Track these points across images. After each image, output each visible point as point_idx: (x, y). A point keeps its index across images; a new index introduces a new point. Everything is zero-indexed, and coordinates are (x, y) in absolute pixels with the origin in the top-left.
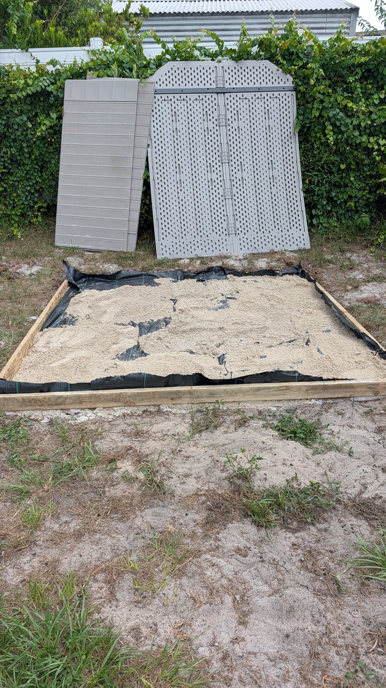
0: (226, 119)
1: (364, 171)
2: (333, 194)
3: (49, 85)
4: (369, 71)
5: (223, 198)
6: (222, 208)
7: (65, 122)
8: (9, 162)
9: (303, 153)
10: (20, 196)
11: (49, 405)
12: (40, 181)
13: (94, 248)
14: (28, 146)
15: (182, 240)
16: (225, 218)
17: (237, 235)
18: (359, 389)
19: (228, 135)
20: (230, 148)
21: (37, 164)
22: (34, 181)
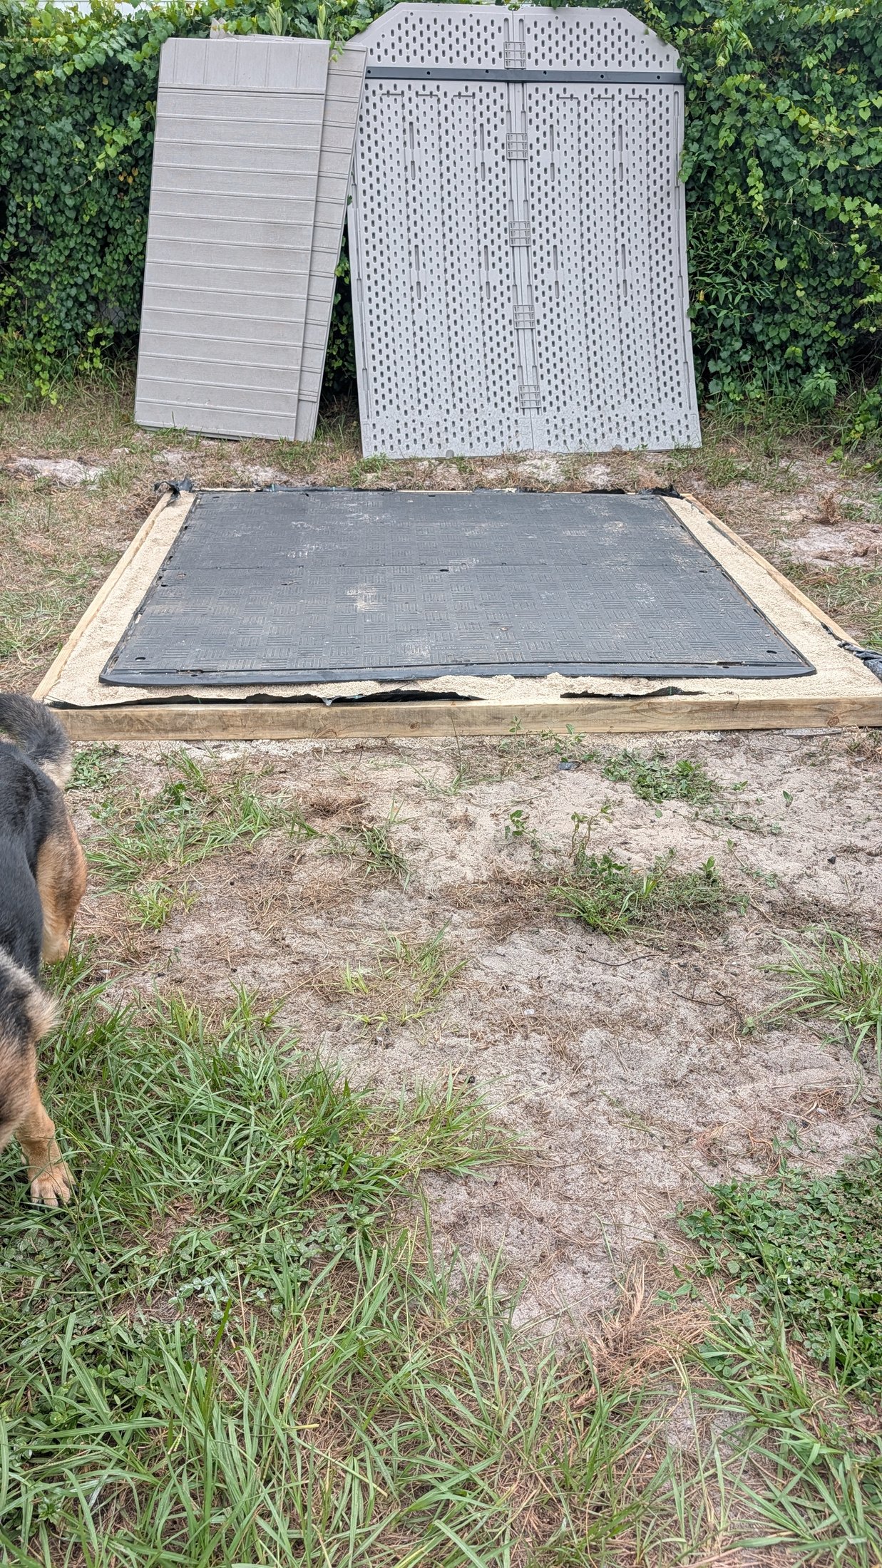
0: (524, 145)
1: (829, 277)
2: (757, 327)
3: (123, 49)
4: (852, 42)
5: (512, 328)
6: (510, 350)
7: (160, 138)
8: (28, 227)
9: (695, 230)
10: (53, 309)
11: (158, 730)
12: (100, 275)
13: (222, 430)
14: (73, 194)
15: (419, 419)
16: (515, 372)
17: (541, 411)
18: (797, 713)
19: (528, 183)
20: (532, 213)
21: (93, 234)
22: (87, 276)
